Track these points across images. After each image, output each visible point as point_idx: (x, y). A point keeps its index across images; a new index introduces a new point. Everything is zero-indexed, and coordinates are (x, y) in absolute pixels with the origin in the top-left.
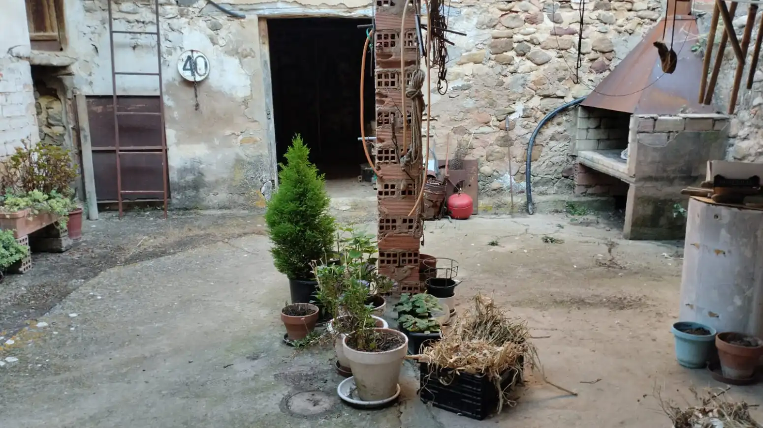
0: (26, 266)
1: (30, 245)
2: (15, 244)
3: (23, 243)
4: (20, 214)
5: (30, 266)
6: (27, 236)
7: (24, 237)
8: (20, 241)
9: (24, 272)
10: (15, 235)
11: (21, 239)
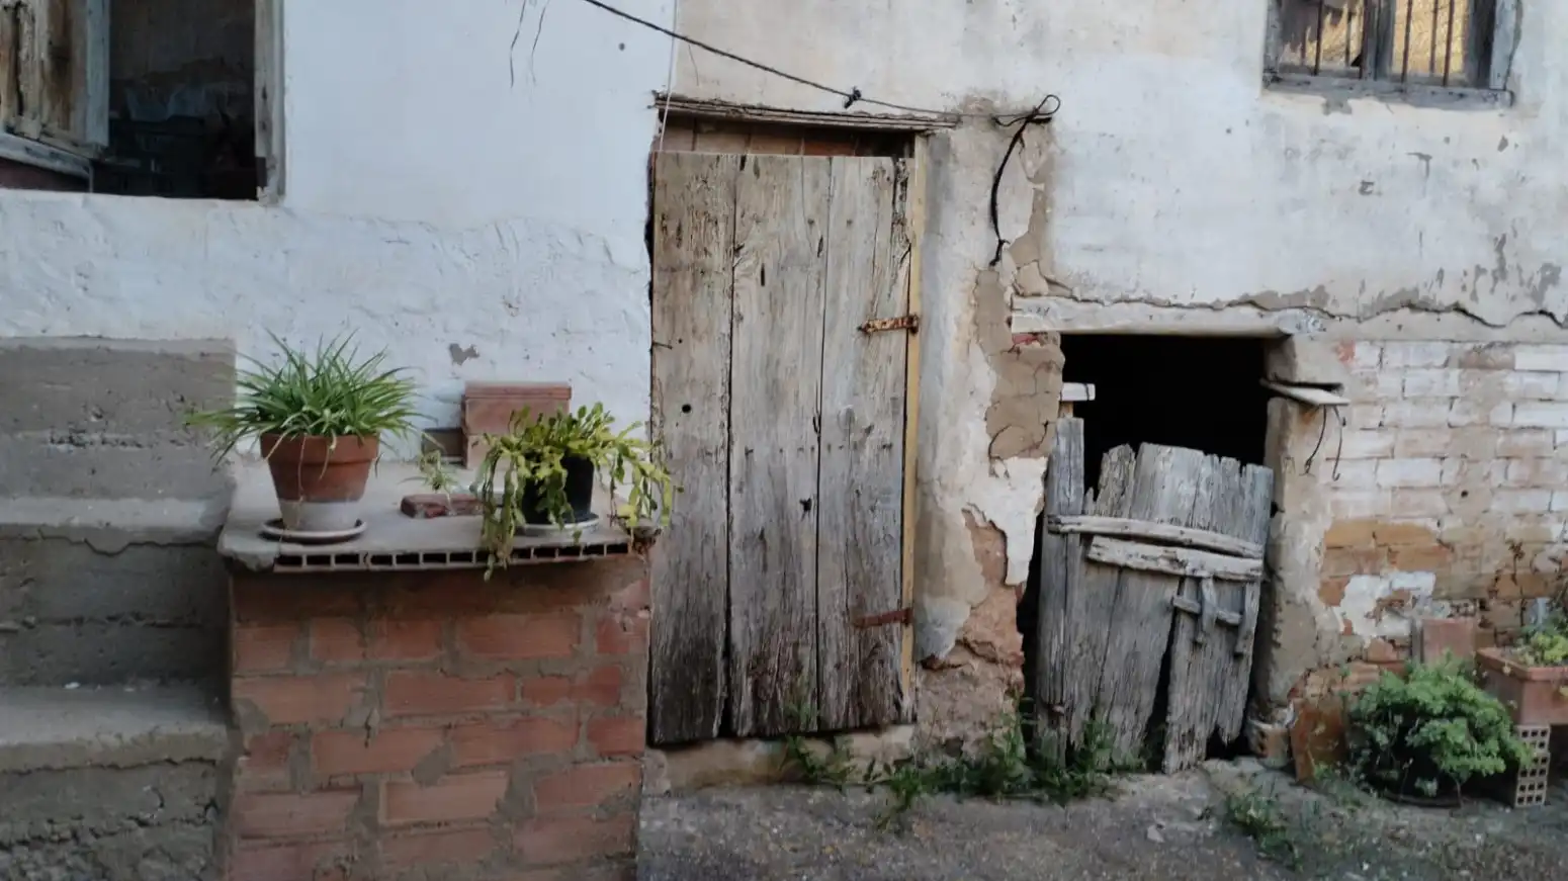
0: (1528, 793)
1: (1550, 749)
2: (1507, 736)
3: (1529, 740)
4: (1538, 672)
5: (1539, 798)
6: (1548, 728)
7: (1540, 728)
8: (1525, 734)
9: (1517, 805)
10: (1516, 716)
11: (1530, 728)
